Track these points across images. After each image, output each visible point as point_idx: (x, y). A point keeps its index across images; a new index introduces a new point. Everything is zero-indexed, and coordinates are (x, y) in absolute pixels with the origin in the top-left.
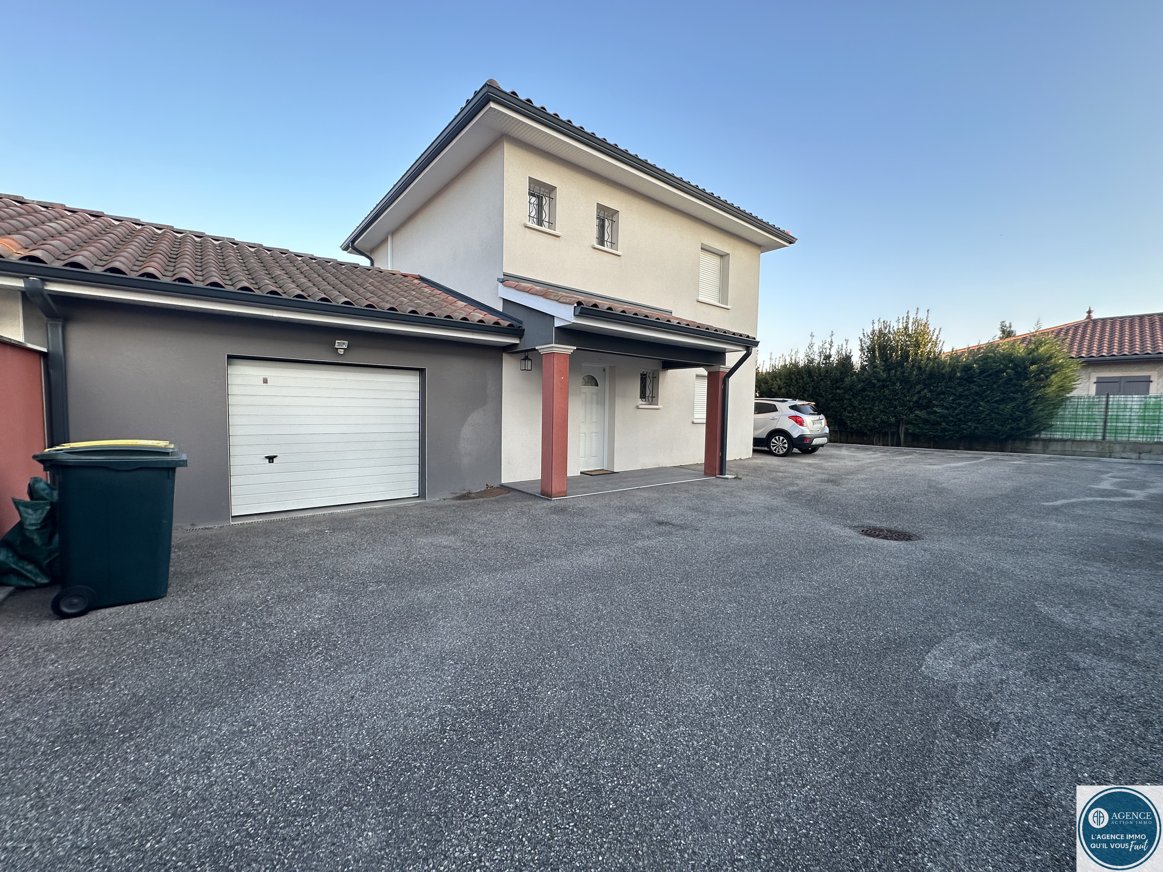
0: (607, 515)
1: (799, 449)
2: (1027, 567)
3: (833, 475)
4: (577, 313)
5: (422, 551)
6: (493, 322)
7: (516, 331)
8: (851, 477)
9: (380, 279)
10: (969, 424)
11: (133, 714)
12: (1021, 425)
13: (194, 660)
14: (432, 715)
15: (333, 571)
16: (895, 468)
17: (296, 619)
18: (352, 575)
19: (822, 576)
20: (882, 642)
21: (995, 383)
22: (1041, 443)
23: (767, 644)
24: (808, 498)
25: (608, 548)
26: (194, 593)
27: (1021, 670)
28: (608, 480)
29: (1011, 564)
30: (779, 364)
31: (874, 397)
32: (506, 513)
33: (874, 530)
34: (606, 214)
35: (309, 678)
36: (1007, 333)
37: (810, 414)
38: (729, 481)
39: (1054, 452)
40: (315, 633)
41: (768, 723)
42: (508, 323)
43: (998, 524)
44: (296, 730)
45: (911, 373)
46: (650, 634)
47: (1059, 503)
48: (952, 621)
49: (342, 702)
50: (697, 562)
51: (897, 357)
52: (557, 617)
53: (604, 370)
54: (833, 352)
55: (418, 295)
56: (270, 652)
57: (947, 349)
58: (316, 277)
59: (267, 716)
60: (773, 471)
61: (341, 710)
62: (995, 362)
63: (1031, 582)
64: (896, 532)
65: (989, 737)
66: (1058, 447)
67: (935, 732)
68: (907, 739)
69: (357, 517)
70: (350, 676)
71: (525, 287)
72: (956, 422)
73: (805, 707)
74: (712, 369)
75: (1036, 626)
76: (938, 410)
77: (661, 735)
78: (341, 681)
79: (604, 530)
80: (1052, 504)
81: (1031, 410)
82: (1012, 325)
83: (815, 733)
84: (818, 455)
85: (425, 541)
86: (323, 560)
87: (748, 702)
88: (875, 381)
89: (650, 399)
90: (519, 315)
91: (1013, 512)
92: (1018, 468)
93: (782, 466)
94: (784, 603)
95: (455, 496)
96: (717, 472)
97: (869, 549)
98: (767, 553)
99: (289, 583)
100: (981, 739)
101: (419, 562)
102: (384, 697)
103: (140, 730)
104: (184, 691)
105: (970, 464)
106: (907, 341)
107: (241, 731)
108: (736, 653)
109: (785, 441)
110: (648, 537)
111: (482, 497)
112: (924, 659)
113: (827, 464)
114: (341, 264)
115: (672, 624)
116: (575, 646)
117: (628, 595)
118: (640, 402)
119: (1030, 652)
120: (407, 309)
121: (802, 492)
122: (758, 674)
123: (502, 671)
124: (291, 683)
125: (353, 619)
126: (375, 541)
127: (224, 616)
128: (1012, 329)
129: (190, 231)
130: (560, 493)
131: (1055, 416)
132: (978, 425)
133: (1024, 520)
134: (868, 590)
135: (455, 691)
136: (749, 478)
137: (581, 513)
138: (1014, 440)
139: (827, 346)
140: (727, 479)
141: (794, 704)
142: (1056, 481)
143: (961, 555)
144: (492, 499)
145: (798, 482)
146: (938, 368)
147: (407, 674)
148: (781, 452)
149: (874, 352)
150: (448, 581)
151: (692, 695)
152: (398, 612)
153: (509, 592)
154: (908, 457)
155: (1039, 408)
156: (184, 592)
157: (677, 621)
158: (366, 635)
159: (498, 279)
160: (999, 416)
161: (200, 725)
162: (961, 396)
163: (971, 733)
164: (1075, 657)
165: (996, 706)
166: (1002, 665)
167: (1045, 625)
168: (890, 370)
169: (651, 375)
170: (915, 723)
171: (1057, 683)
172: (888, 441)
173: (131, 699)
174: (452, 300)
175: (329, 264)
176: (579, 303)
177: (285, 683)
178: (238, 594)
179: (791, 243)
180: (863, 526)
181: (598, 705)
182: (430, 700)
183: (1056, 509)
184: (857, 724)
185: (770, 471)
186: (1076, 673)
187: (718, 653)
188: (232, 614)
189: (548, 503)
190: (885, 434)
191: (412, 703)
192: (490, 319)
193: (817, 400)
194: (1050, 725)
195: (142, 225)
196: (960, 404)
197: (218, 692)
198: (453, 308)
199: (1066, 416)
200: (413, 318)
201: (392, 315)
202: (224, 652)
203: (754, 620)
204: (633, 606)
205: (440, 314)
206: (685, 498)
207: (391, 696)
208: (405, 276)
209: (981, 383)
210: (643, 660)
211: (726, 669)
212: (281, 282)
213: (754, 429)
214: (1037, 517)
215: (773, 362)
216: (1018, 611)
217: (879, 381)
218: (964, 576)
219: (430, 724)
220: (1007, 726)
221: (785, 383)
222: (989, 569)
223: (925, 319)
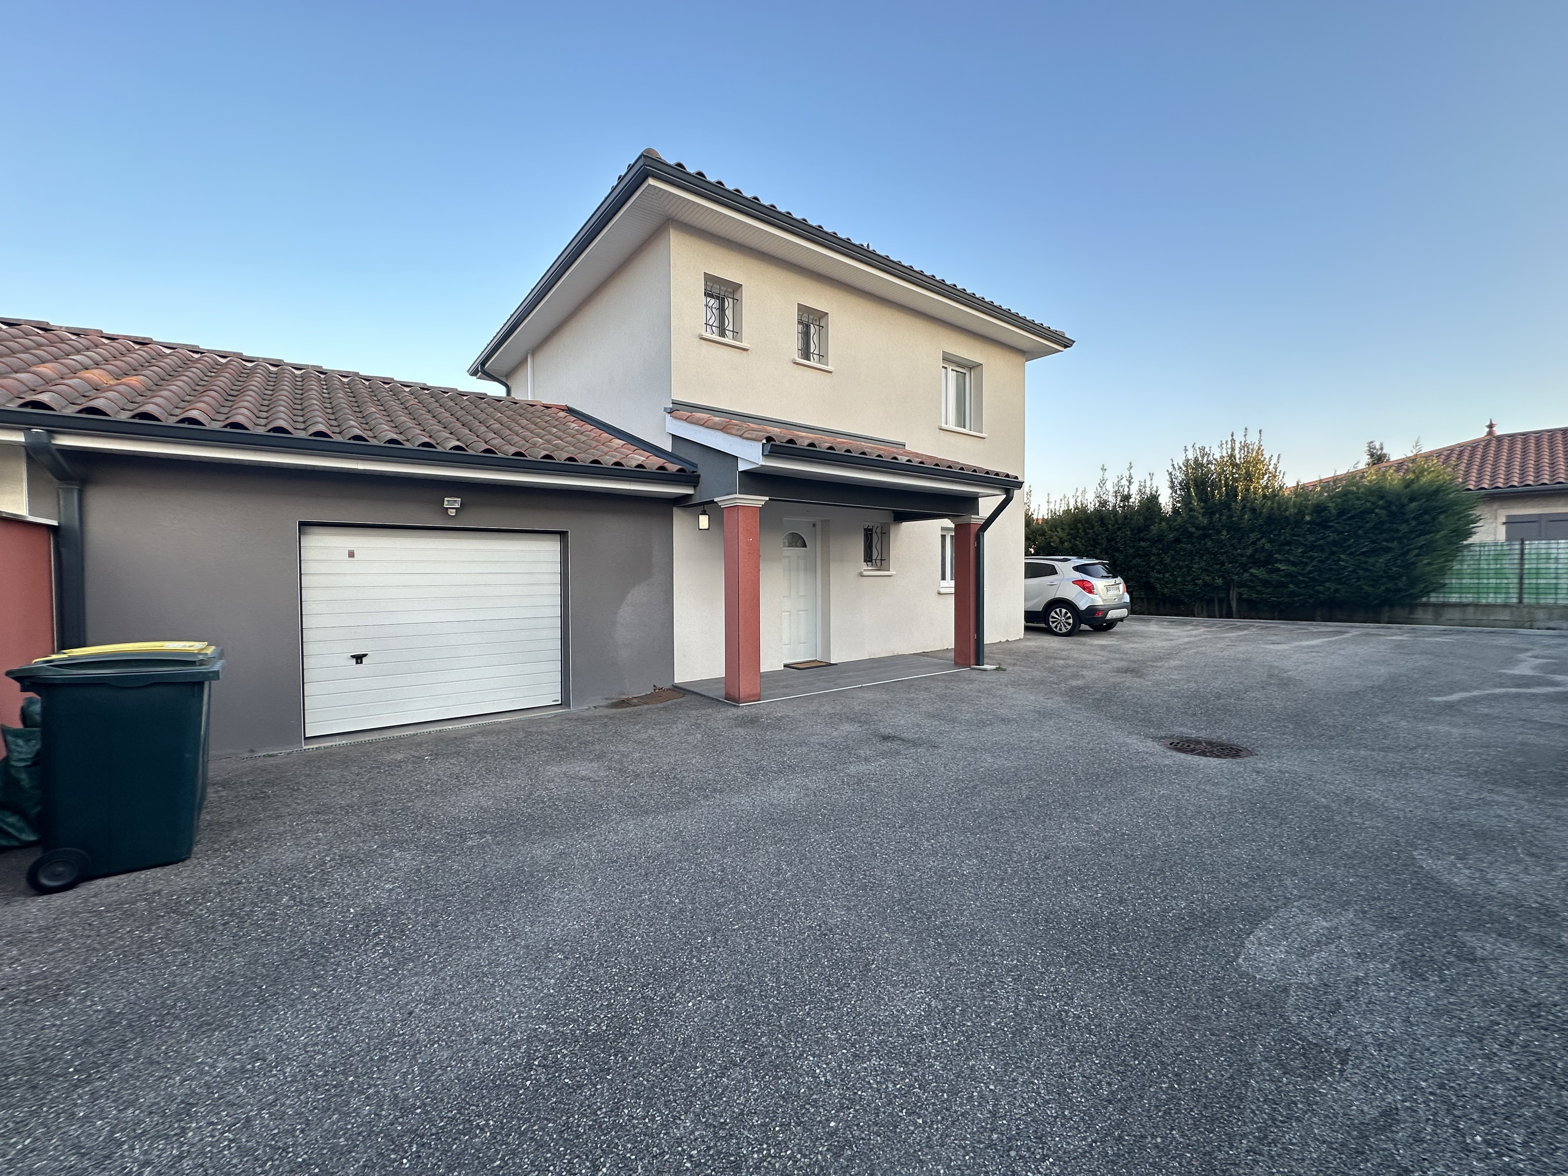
0: (812, 726)
1: (1090, 626)
2: (1405, 796)
3: (1135, 662)
4: (766, 453)
5: (551, 786)
6: (657, 467)
7: (689, 477)
8: (1159, 664)
9: (512, 413)
10: (1327, 584)
11: (100, 1042)
12: (1400, 585)
13: (204, 956)
14: (517, 1041)
15: (424, 817)
16: (1222, 650)
17: (358, 890)
18: (449, 822)
19: (1105, 815)
20: (1183, 919)
21: (1360, 527)
22: (1430, 609)
23: (1015, 924)
24: (1097, 696)
25: (807, 777)
26: (228, 854)
27: (1387, 961)
28: (821, 675)
29: (1382, 791)
30: (1060, 508)
31: (1191, 551)
32: (674, 726)
33: (1188, 741)
34: (811, 317)
35: (356, 983)
36: (1377, 458)
37: (1103, 577)
38: (988, 673)
39: (1450, 622)
40: (380, 912)
41: (1003, 1052)
42: (679, 467)
43: (1365, 731)
44: (320, 1067)
45: (1241, 517)
46: (849, 909)
47: (1455, 697)
48: (1288, 882)
49: (394, 1022)
50: (930, 796)
51: (1221, 496)
52: (721, 883)
53: (814, 525)
54: (1134, 490)
55: (560, 434)
56: (311, 943)
57: (1290, 482)
58: (423, 414)
59: (285, 1043)
60: (1051, 658)
61: (391, 1034)
62: (1358, 499)
63: (1410, 820)
64: (1221, 745)
65: (1332, 1074)
66: (1456, 614)
67: (1251, 1066)
68: (1207, 1078)
69: (472, 736)
70: (414, 979)
71: (699, 419)
72: (1308, 582)
73: (1059, 1024)
74: (961, 521)
75: (1413, 890)
76: (1282, 567)
77: (843, 1072)
78: (400, 988)
79: (805, 750)
80: (1445, 699)
81: (1413, 563)
82: (1385, 446)
83: (1070, 1068)
84: (1116, 633)
85: (556, 769)
86: (412, 801)
87: (977, 1017)
88: (1192, 530)
89: (879, 562)
90: (693, 456)
91: (1387, 712)
92: (1399, 646)
93: (1063, 650)
94: (1047, 858)
95: (610, 702)
96: (972, 661)
97: (1178, 772)
98: (1031, 780)
99: (359, 836)
100: (1320, 1077)
101: (543, 802)
102: (454, 1013)
103: (103, 1069)
104: (179, 1004)
105: (1329, 642)
106: (1234, 474)
107: (243, 1070)
108: (968, 938)
109: (1069, 614)
110: (865, 759)
111: (647, 704)
112: (1242, 945)
113: (1127, 646)
114: (462, 394)
115: (883, 890)
116: (739, 929)
117: (826, 848)
118: (864, 566)
119: (1402, 932)
120: (539, 453)
121: (1089, 688)
122: (997, 970)
123: (629, 969)
124: (330, 992)
125: (437, 890)
126: (489, 771)
127: (262, 887)
128: (1384, 451)
129: (264, 359)
130: (750, 696)
131: (1449, 572)
132: (1339, 587)
133: (1403, 723)
134: (1170, 835)
135: (556, 1003)
136: (1016, 668)
137: (778, 724)
138: (1392, 606)
139: (1124, 482)
140: (985, 670)
141: (1045, 1021)
142: (1452, 664)
143: (1310, 779)
144: (660, 705)
145: (1084, 673)
146: (1279, 509)
147: (494, 975)
148: (1064, 630)
149: (1189, 489)
150: (578, 829)
151: (895, 1006)
152: (500, 879)
153: (659, 846)
154: (1241, 633)
155: (1425, 562)
156: (215, 851)
157: (889, 887)
158: (449, 915)
159: (665, 409)
160: (1368, 574)
161: (189, 1059)
162: (1313, 547)
163: (1305, 1067)
164: (1469, 939)
165: (1346, 1022)
166: (1359, 953)
167: (1426, 888)
168: (1213, 513)
169: (879, 531)
170: (1222, 1050)
171: (1442, 981)
172: (1214, 611)
173: (103, 1018)
174: (606, 438)
175: (446, 395)
176: (769, 439)
177: (321, 992)
178: (288, 853)
179: (1066, 347)
180: (1171, 737)
181: (757, 1024)
182: (520, 1017)
183: (1450, 706)
184: (1135, 1053)
185: (1047, 657)
186: (1468, 965)
187: (943, 937)
188: (273, 884)
189: (734, 710)
190: (1210, 602)
191: (492, 1022)
192: (653, 462)
193: (1114, 556)
194: (1426, 1054)
195: (202, 353)
196: (1312, 559)
197: (226, 1007)
198: (606, 449)
199: (1464, 572)
200: (547, 465)
201: (519, 462)
202: (248, 943)
203: (1000, 885)
204: (830, 865)
205: (584, 458)
206: (924, 700)
207: (466, 1010)
208: (547, 407)
209: (1340, 529)
210: (832, 950)
211: (951, 964)
212: (373, 422)
213: (1026, 600)
214: (1422, 719)
215: (1052, 506)
216: (1387, 865)
217: (1197, 528)
218: (1312, 812)
219: (512, 1055)
220: (1361, 1054)
221: (1069, 534)
222: (1349, 800)
223: (1257, 443)
